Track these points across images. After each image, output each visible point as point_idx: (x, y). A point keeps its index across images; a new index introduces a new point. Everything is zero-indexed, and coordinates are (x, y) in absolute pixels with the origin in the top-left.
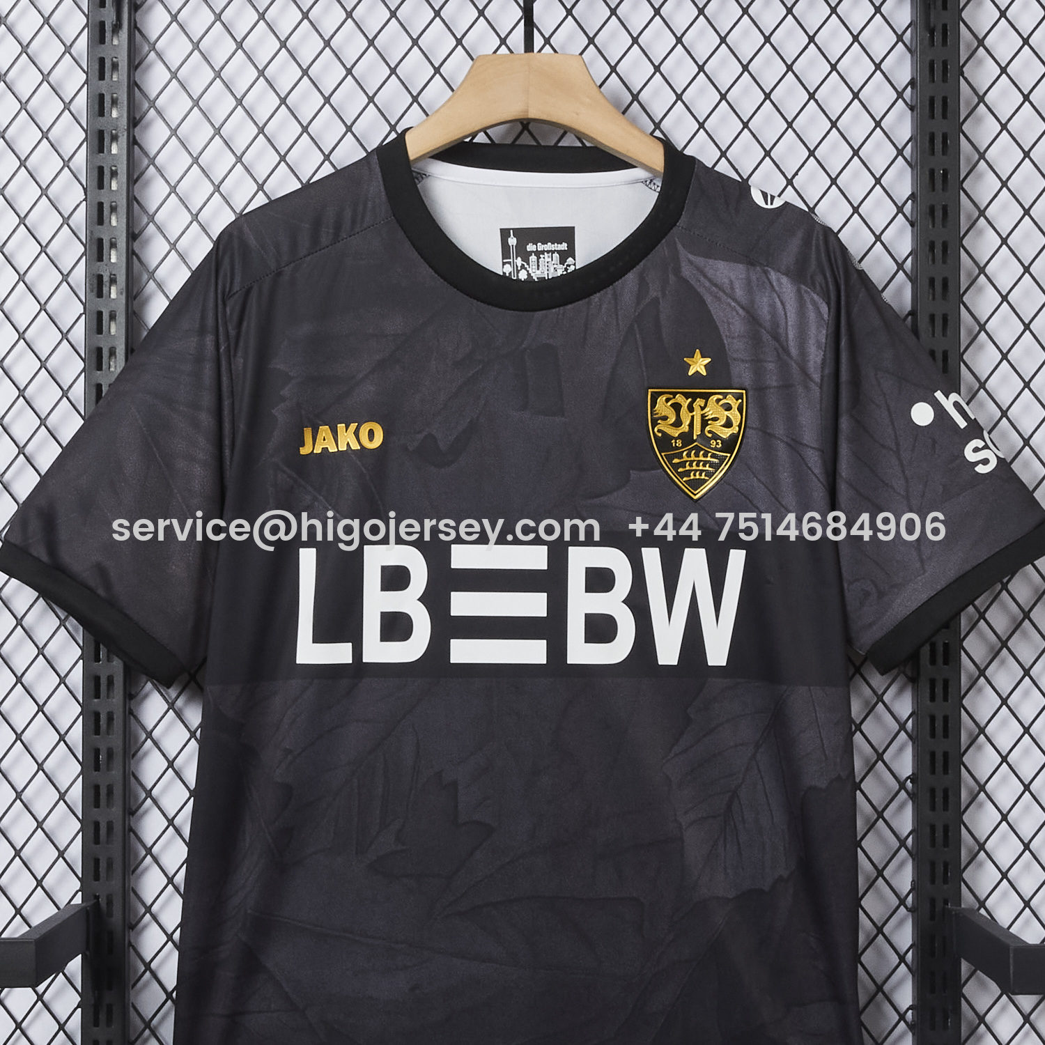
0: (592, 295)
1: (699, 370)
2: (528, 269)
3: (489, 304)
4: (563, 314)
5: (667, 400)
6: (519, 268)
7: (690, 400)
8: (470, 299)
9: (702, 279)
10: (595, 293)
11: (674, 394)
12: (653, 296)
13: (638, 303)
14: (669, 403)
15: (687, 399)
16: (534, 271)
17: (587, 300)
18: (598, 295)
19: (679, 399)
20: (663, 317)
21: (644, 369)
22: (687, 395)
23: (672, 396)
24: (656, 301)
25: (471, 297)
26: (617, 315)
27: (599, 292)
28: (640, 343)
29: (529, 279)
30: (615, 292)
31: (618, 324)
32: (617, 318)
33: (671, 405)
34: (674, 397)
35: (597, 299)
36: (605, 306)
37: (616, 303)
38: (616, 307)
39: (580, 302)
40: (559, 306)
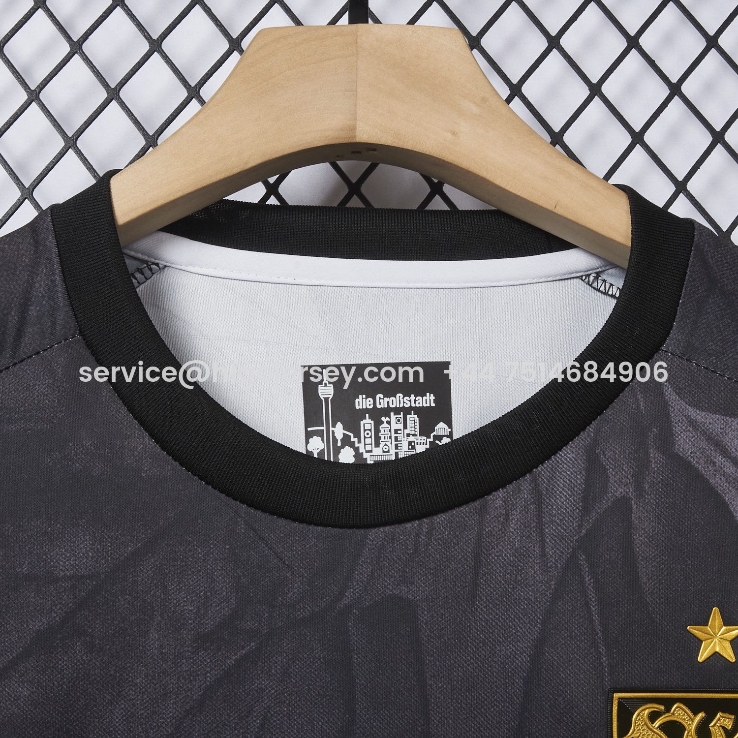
0: (489, 494)
1: (718, 650)
2: (357, 445)
3: (272, 513)
4: (429, 534)
5: (653, 717)
6: (339, 444)
7: (701, 715)
8: (233, 502)
9: (719, 459)
10: (496, 490)
11: (668, 704)
12: (618, 494)
13: (586, 510)
14: (657, 723)
15: (695, 714)
16: (368, 448)
17: (477, 504)
18: (501, 493)
19: (679, 713)
20: (639, 538)
21: (602, 649)
22: (694, 706)
23: (662, 708)
24: (623, 505)
25: (235, 499)
26: (542, 534)
27: (503, 486)
28: (592, 594)
29: (360, 464)
30: (537, 485)
31: (543, 555)
32: (543, 541)
33: (662, 727)
34: (668, 710)
35: (499, 502)
36: (515, 515)
37: (540, 510)
38: (539, 517)
39: (464, 509)
40: (420, 517)
